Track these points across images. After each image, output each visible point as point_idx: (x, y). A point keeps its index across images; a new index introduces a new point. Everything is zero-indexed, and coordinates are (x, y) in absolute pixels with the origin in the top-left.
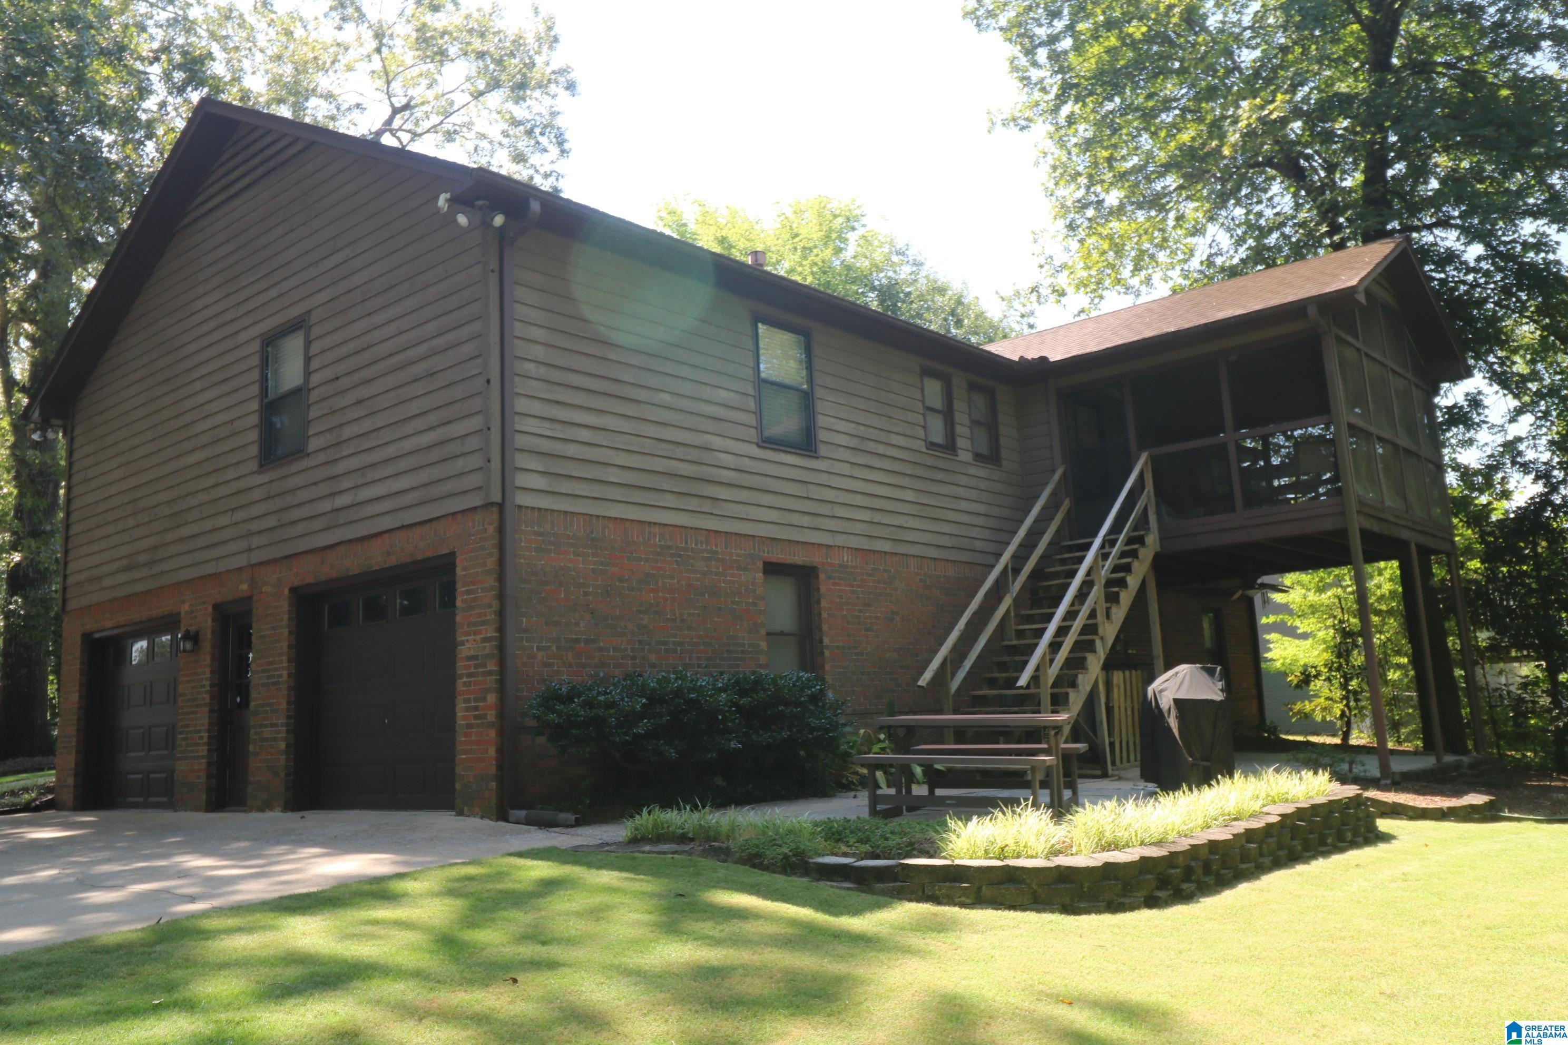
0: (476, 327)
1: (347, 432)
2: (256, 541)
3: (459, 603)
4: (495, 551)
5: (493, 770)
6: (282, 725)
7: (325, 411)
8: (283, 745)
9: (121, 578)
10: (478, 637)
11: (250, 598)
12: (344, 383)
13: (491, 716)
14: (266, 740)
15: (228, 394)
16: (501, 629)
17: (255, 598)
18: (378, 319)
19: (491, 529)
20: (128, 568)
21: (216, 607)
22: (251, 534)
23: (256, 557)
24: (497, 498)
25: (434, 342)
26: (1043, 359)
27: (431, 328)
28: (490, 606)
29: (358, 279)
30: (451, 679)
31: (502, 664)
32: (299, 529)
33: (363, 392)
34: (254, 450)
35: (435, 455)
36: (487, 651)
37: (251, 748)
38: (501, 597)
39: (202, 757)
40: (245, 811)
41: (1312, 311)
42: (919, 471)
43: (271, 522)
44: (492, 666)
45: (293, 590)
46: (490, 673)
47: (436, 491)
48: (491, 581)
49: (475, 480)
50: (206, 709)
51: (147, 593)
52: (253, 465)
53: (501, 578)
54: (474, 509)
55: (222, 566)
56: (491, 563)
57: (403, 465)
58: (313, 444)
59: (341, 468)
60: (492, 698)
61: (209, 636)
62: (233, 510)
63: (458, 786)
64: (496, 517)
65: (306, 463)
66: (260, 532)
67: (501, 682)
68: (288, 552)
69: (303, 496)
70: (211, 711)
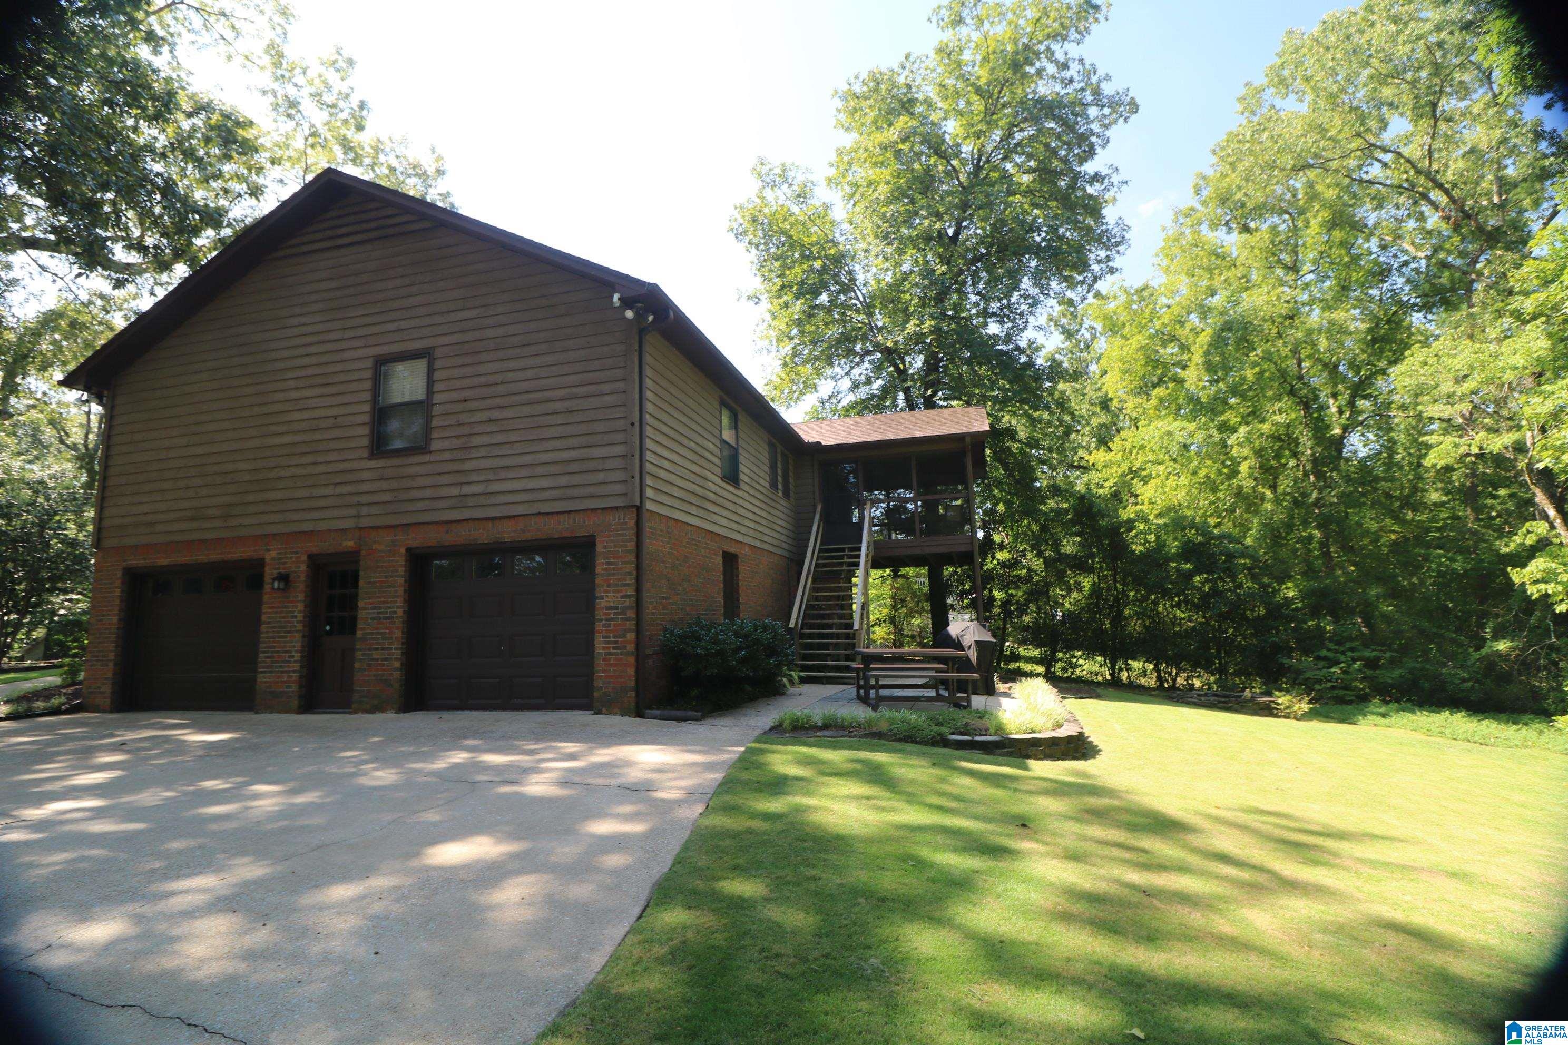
0: (621, 385)
1: (477, 441)
2: (365, 510)
3: (599, 570)
4: (634, 538)
5: (632, 683)
6: (396, 649)
7: (452, 422)
8: (397, 664)
9: (185, 526)
10: (619, 595)
11: (357, 553)
12: (470, 405)
13: (631, 647)
14: (373, 660)
15: (332, 395)
16: (638, 590)
17: (363, 553)
18: (512, 364)
19: (632, 523)
20: (192, 519)
21: (310, 557)
22: (360, 504)
23: (365, 522)
24: (638, 503)
25: (574, 390)
26: (819, 443)
27: (573, 379)
28: (630, 574)
29: (490, 333)
30: (590, 622)
31: (638, 613)
32: (420, 505)
33: (496, 414)
34: (365, 442)
35: (574, 467)
36: (627, 604)
37: (357, 665)
38: (638, 568)
39: (294, 672)
40: (350, 713)
41: (968, 439)
42: (767, 500)
43: (387, 497)
44: (631, 614)
45: (409, 550)
46: (629, 619)
47: (575, 492)
48: (632, 558)
49: (618, 488)
50: (298, 636)
51: (219, 540)
52: (366, 454)
53: (638, 556)
54: (616, 508)
55: (322, 526)
56: (631, 545)
57: (539, 470)
58: (435, 445)
59: (468, 466)
60: (631, 636)
61: (303, 578)
62: (336, 484)
63: (596, 694)
64: (635, 515)
65: (427, 458)
66: (369, 504)
67: (638, 624)
68: (405, 522)
69: (421, 482)
70: (304, 637)
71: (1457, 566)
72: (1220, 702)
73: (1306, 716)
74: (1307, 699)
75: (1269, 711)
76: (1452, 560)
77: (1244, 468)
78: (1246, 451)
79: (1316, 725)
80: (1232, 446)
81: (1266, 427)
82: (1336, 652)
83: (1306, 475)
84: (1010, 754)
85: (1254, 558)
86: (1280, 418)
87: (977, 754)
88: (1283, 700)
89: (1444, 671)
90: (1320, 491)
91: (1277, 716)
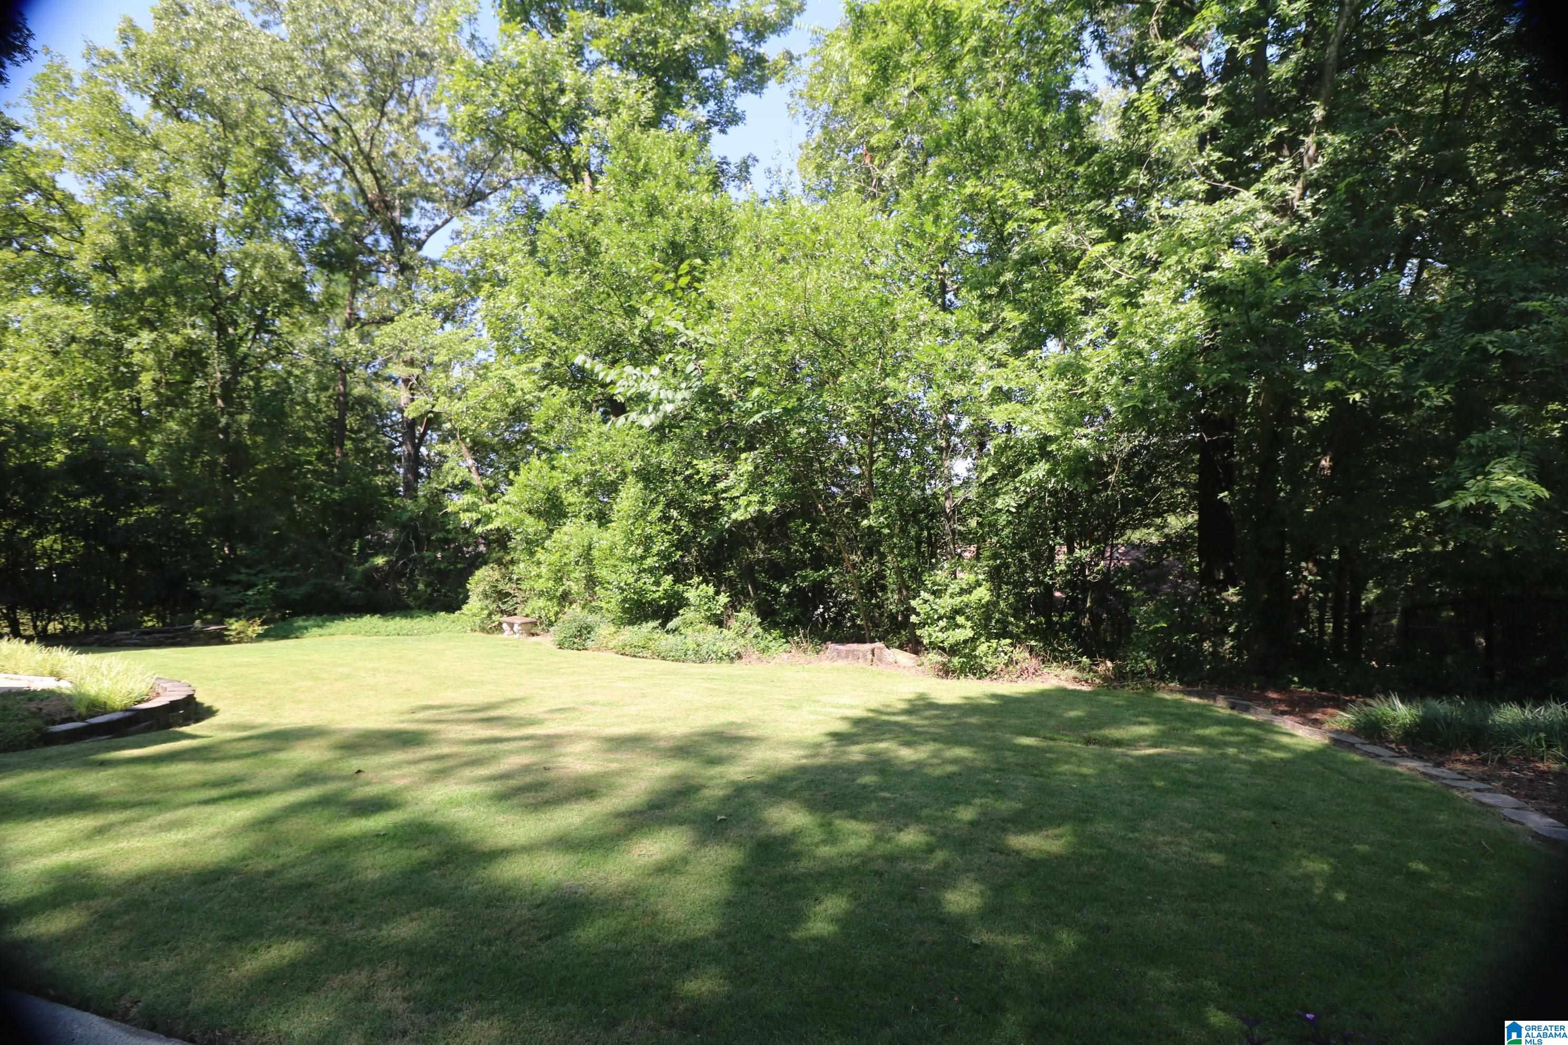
71: (336, 496)
72: (167, 638)
73: (260, 637)
74: (259, 622)
75: (220, 639)
76: (332, 491)
77: (146, 380)
78: (150, 359)
79: (267, 644)
80: (131, 352)
81: (175, 340)
82: (248, 574)
83: (213, 398)
84: (149, 729)
85: (154, 479)
86: (193, 334)
87: (103, 741)
88: (235, 625)
89: (337, 584)
90: (231, 415)
91: (229, 643)
